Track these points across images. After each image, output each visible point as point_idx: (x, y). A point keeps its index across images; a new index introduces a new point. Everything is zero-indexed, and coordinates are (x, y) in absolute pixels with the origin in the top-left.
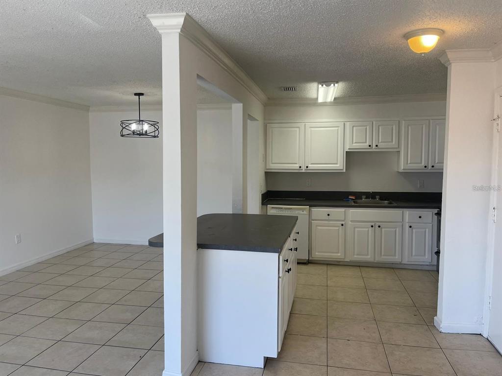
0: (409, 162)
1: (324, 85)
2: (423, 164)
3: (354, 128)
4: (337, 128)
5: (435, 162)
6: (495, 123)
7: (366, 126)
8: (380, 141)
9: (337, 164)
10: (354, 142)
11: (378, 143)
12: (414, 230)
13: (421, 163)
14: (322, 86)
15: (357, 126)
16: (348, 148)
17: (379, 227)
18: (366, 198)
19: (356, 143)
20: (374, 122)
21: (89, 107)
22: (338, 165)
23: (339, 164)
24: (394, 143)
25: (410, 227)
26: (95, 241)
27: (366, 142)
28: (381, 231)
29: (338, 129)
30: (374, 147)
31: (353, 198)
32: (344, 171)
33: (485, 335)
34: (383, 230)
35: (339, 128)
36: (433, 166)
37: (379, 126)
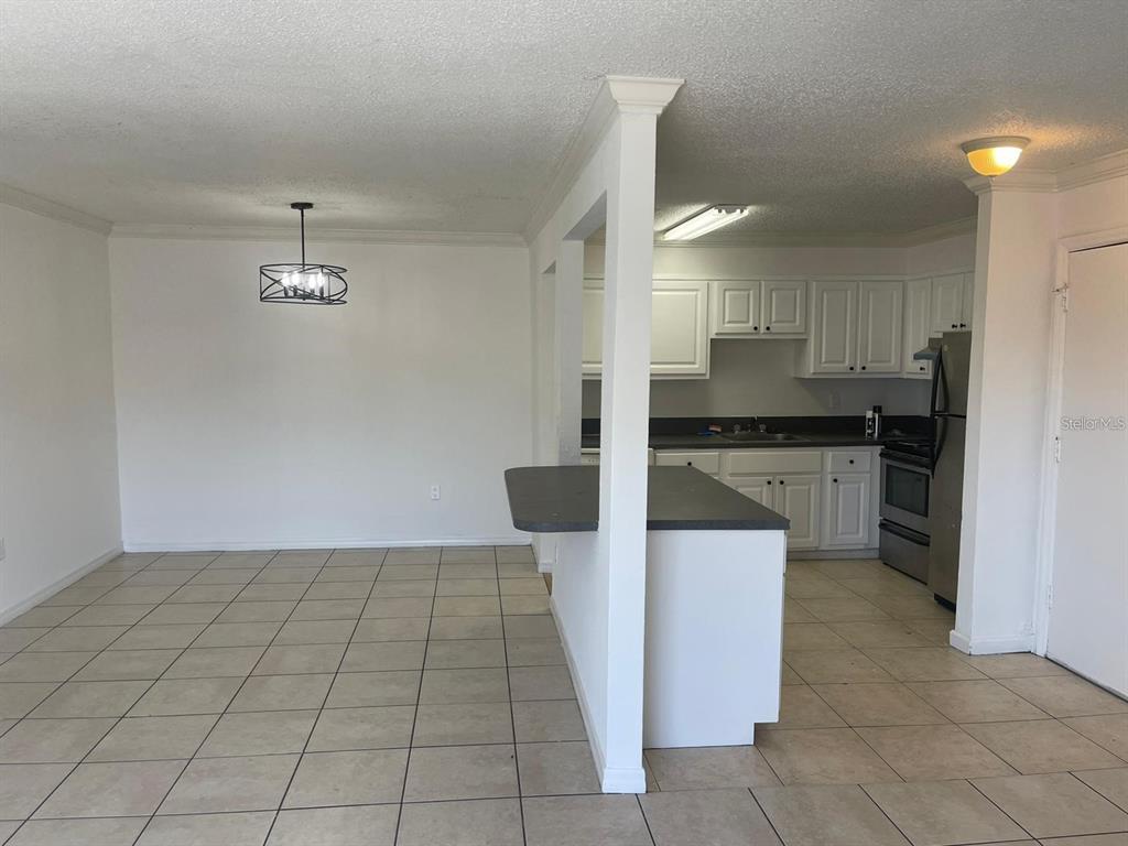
0: (823, 360)
1: (724, 211)
2: (847, 364)
3: (727, 293)
4: (695, 293)
5: (867, 359)
6: (1059, 296)
7: (749, 290)
8: (773, 319)
9: (694, 363)
10: (727, 320)
11: (770, 323)
12: (841, 487)
13: (843, 362)
14: (720, 211)
15: (729, 290)
16: (716, 331)
17: (782, 483)
18: (742, 429)
19: (729, 322)
20: (763, 283)
21: (112, 223)
22: (697, 366)
23: (698, 364)
24: (798, 323)
25: (835, 481)
26: (127, 549)
27: (748, 322)
28: (785, 490)
29: (696, 296)
30: (762, 332)
31: (719, 430)
32: (708, 377)
33: (1041, 652)
34: (788, 488)
35: (699, 293)
36: (864, 368)
37: (772, 290)
